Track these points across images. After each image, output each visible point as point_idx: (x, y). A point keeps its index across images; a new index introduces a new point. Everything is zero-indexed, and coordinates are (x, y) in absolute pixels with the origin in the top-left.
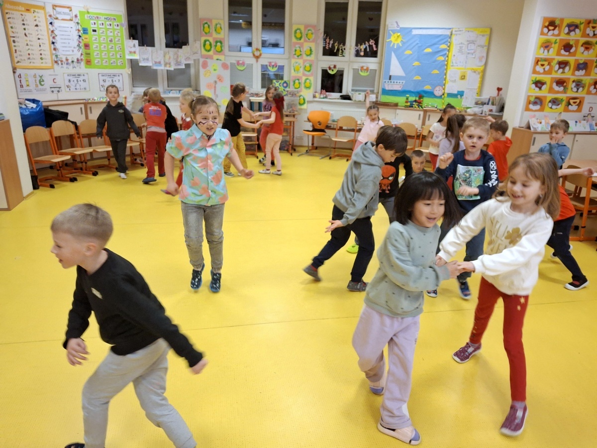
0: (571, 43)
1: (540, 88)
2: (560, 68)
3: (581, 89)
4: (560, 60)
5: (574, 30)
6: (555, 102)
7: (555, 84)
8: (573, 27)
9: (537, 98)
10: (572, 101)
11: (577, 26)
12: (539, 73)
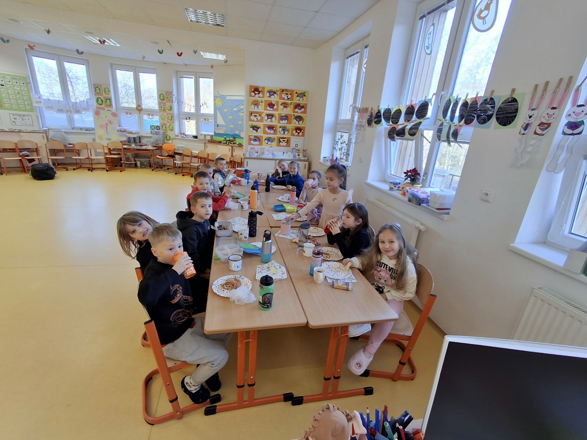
0: (273, 103)
1: (257, 131)
2: (268, 118)
3: (286, 132)
4: (267, 113)
5: (273, 95)
6: (269, 139)
7: (267, 129)
8: (272, 93)
9: (255, 137)
10: (281, 140)
11: (275, 93)
12: (253, 121)
